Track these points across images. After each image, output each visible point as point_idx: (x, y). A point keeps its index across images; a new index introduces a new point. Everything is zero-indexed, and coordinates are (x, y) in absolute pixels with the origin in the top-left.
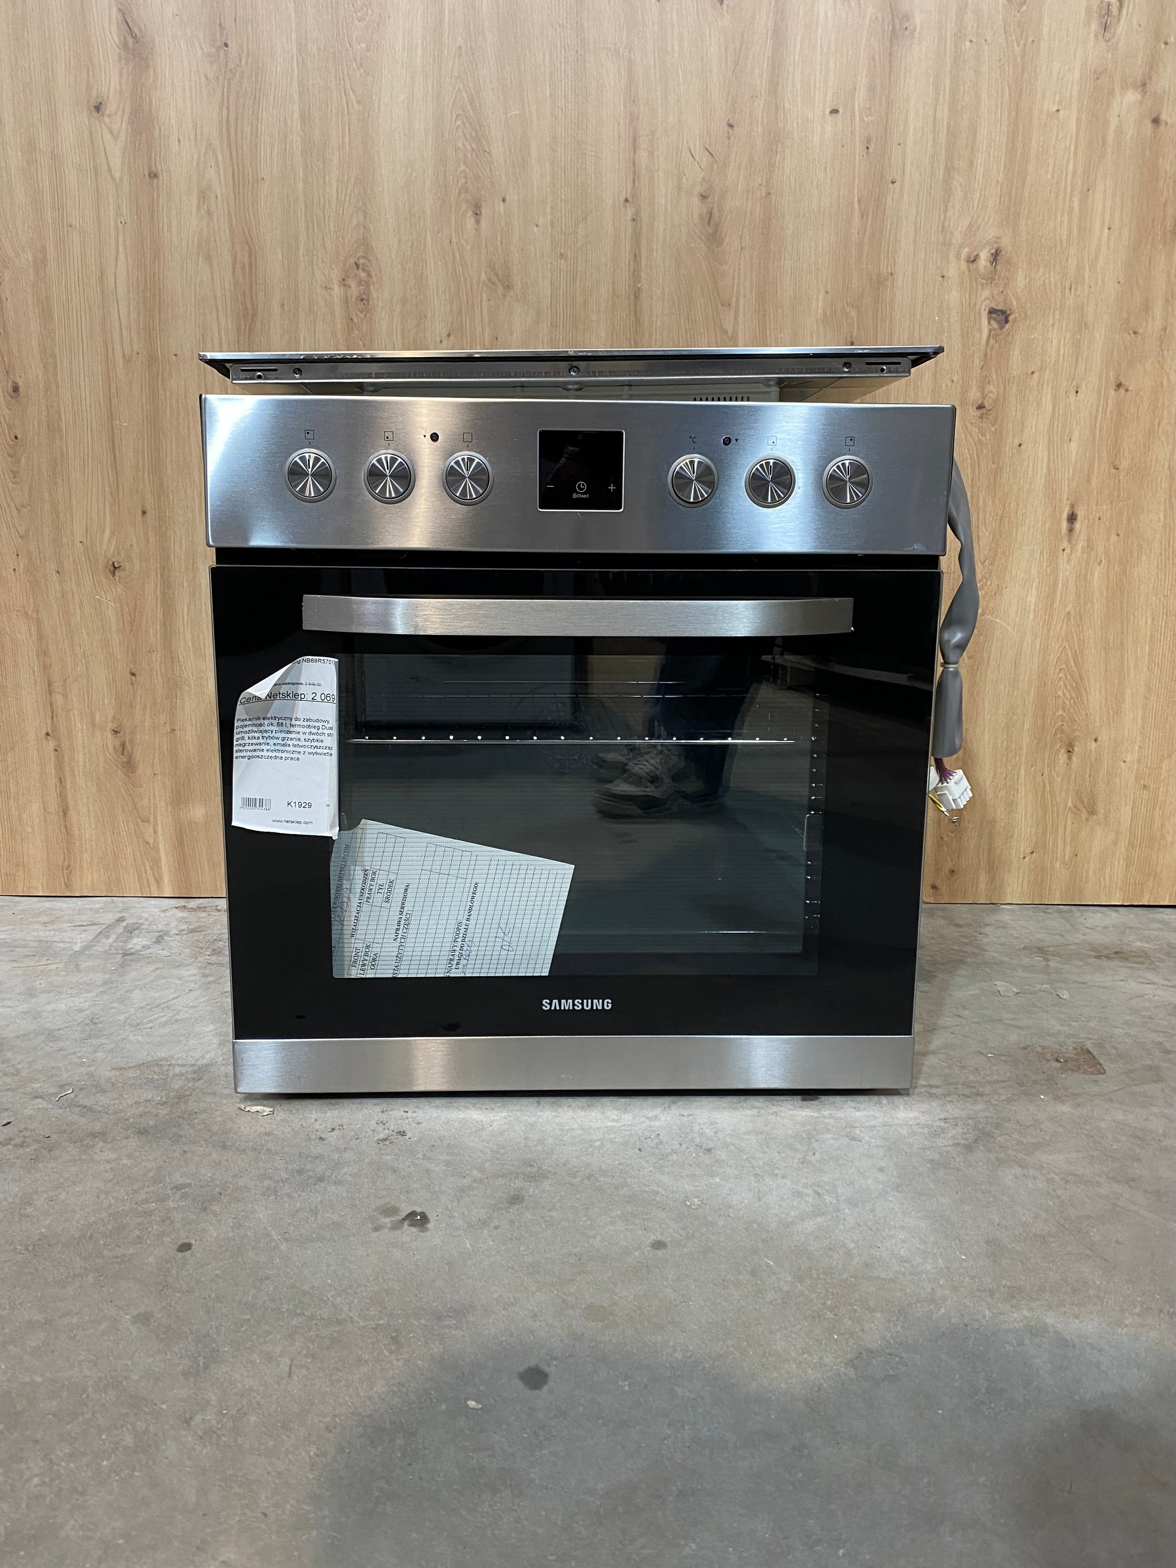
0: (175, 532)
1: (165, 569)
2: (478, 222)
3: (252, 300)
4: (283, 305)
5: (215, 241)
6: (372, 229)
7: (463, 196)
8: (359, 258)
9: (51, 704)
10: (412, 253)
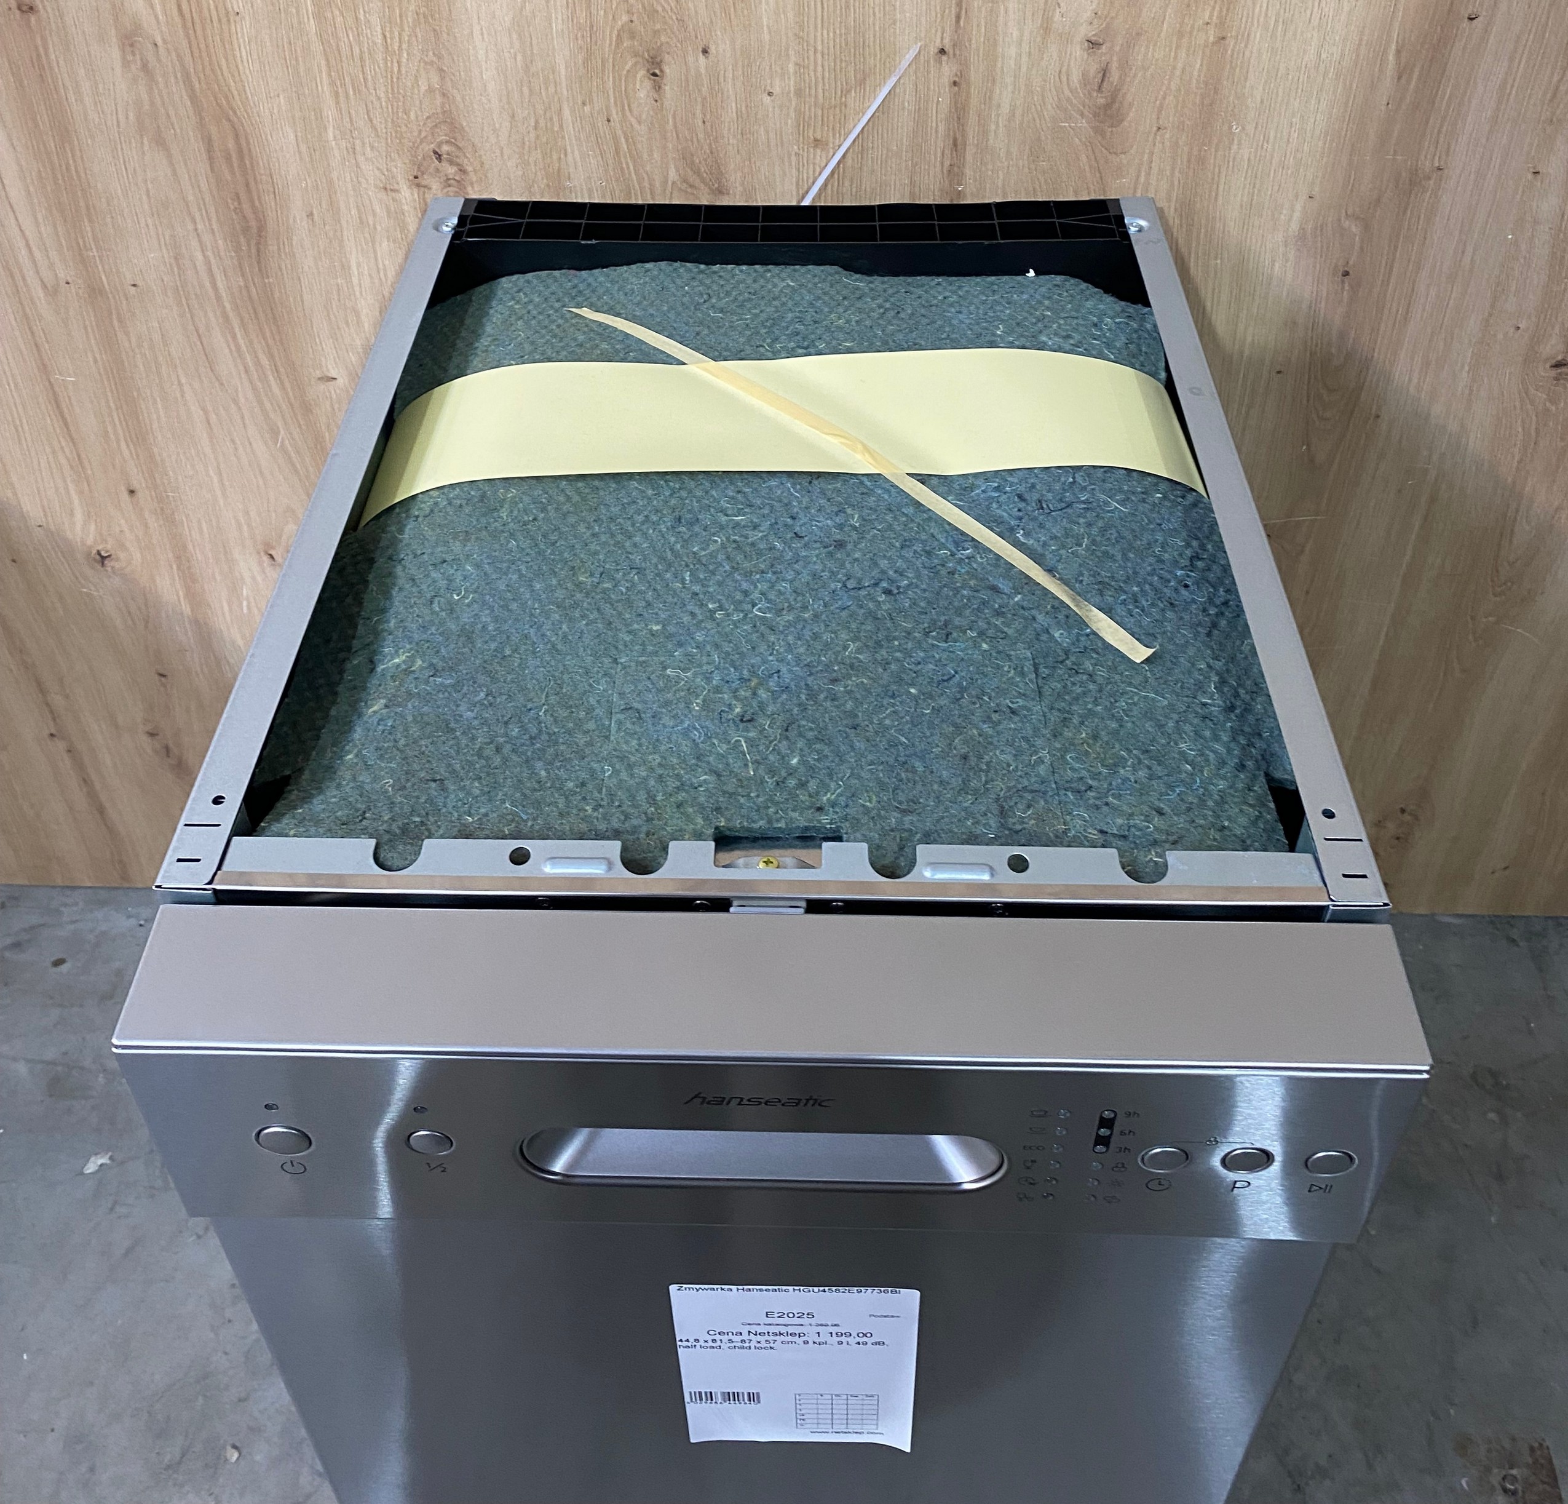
0: (187, 516)
1: (182, 558)
2: (658, 88)
3: (253, 206)
4: (310, 215)
5: (168, 114)
6: (458, 98)
7: (626, 43)
8: (440, 145)
9: (47, 704)
10: (537, 137)
